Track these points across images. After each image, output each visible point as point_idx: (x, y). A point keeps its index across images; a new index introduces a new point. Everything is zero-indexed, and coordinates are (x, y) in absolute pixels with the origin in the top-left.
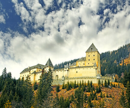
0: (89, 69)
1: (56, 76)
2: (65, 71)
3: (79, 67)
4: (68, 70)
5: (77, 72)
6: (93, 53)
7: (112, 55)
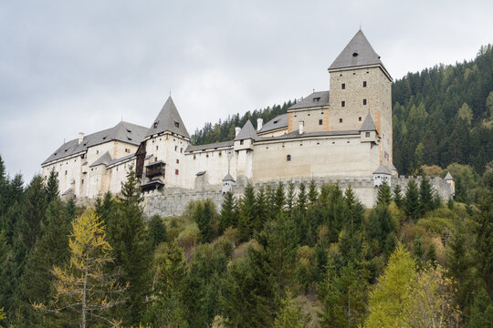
0: (341, 143)
1: (198, 175)
2: (237, 151)
3: (297, 136)
4: (249, 150)
5: (289, 157)
6: (362, 76)
7: (450, 83)
